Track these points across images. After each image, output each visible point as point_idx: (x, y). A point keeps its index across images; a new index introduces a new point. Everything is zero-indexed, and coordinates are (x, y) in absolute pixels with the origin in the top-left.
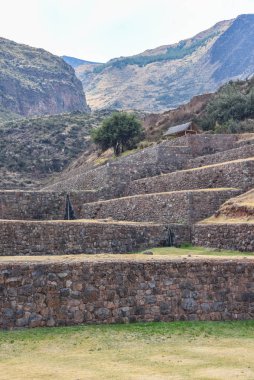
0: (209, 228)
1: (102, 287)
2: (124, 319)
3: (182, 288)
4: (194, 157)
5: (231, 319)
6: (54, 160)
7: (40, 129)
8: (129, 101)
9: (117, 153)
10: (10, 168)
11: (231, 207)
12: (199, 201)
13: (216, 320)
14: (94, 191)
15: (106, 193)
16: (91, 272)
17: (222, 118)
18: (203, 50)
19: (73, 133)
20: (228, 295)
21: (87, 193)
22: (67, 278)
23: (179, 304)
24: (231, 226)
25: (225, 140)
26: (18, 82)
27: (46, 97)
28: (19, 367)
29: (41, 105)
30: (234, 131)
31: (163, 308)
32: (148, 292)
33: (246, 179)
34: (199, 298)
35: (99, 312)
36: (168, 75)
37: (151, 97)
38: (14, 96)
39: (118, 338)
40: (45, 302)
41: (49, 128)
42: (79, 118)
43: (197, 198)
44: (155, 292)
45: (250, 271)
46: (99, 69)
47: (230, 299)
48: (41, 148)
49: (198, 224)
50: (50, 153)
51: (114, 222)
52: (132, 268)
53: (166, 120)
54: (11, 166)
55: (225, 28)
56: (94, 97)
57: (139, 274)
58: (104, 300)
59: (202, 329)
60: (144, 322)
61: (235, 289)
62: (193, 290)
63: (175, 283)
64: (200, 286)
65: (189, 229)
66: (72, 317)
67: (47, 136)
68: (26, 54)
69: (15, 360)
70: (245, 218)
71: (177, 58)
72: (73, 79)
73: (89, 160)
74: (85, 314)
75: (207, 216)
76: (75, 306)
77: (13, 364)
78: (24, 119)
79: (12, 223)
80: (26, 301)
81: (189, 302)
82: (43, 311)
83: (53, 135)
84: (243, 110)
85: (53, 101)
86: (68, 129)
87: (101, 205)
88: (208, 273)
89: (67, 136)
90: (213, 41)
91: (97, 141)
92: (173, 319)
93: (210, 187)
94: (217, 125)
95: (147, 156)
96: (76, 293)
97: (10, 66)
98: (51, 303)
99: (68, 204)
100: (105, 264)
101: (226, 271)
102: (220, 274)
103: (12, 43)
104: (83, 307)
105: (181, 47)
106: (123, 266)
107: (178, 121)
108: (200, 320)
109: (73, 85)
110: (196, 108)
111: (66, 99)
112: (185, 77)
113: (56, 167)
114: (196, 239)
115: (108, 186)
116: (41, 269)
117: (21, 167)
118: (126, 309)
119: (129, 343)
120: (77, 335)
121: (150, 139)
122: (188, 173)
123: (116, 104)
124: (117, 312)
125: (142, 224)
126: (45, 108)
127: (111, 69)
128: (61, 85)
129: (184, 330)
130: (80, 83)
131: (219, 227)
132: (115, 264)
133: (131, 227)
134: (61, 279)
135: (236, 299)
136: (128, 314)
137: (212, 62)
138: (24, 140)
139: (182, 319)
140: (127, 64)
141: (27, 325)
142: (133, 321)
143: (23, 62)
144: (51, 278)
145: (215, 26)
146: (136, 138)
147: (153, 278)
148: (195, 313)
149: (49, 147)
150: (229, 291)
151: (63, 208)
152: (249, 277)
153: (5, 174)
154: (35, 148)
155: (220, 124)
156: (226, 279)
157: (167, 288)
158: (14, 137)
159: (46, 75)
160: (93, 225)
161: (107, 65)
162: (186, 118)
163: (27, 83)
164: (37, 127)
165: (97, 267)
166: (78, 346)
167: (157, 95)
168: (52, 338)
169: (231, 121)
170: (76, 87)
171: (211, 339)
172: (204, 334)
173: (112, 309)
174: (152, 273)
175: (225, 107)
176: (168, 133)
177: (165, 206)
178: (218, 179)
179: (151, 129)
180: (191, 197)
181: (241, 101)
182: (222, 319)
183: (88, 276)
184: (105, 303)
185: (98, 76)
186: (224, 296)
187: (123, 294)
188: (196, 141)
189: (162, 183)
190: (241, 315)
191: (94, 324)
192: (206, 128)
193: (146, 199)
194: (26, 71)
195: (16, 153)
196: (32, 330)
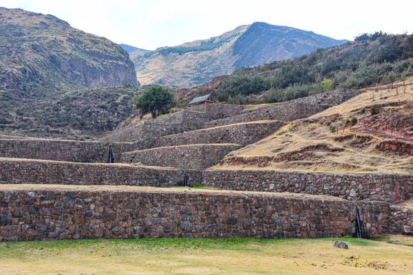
0: (214, 173)
1: (119, 210)
2: (135, 235)
3: (182, 213)
4: (210, 120)
5: (217, 236)
6: (109, 122)
7: (99, 97)
8: (171, 80)
9: (154, 116)
10: (74, 126)
11: (231, 157)
12: (209, 152)
13: (206, 237)
14: (131, 143)
15: (141, 146)
16: (111, 199)
17: (233, 92)
18: (228, 45)
19: (124, 102)
20: (217, 219)
21: (126, 144)
22: (91, 203)
23: (178, 225)
24: (231, 171)
25: (234, 109)
26: (85, 61)
27: (106, 74)
28: (41, 266)
29: (102, 79)
30: (241, 103)
31: (166, 228)
32: (155, 215)
33: (245, 137)
34: (194, 221)
35: (115, 229)
36: (201, 62)
37: (187, 77)
38: (80, 72)
39: (127, 248)
40: (72, 220)
41: (106, 97)
42: (130, 90)
43: (207, 150)
44: (160, 215)
45: (234, 201)
46: (148, 55)
47: (218, 222)
48: (98, 112)
49: (207, 170)
50: (105, 116)
51: (143, 166)
52: (144, 197)
53: (193, 93)
54: (74, 125)
55: (244, 31)
56: (144, 76)
57: (149, 201)
58: (120, 220)
59: (193, 243)
60: (150, 237)
61: (223, 214)
62: (191, 214)
63: (177, 209)
64: (195, 212)
65: (200, 173)
66: (94, 232)
67: (104, 103)
68: (92, 41)
69: (41, 261)
70: (242, 166)
71: (208, 49)
72: (128, 61)
73: (134, 121)
74: (104, 231)
75: (214, 164)
76: (96, 224)
77: (37, 264)
78: (87, 89)
79: (61, 164)
80: (57, 219)
81: (187, 224)
82: (71, 227)
83: (108, 102)
84: (248, 88)
85: (111, 76)
86: (121, 98)
87: (135, 154)
88: (203, 203)
89: (120, 104)
90: (235, 39)
91: (139, 106)
92: (173, 236)
93: (219, 142)
94: (230, 97)
95: (175, 118)
96: (98, 214)
97: (79, 49)
98: (77, 220)
99: (110, 152)
100: (123, 193)
101: (216, 201)
102: (211, 203)
103: (82, 32)
104: (102, 225)
105: (211, 42)
106: (136, 195)
107: (201, 94)
108: (194, 237)
109: (127, 66)
110: (215, 86)
111: (122, 76)
112: (214, 64)
113: (110, 127)
114: (205, 181)
115: (142, 140)
116: (70, 195)
117: (82, 126)
118: (137, 228)
119: (135, 252)
120: (96, 245)
121: (179, 107)
122: (203, 131)
123: (160, 82)
124: (130, 229)
125: (164, 169)
126: (104, 82)
127: (158, 55)
128: (118, 65)
129: (179, 243)
130: (132, 64)
131: (222, 172)
132: (130, 193)
133: (156, 171)
134: (87, 203)
135: (222, 222)
136: (138, 231)
137: (234, 54)
138: (86, 106)
139: (180, 236)
140: (169, 52)
141: (57, 237)
142: (142, 237)
143: (89, 46)
144: (78, 202)
145: (237, 29)
146: (169, 105)
147: (159, 204)
148: (190, 232)
149: (105, 112)
150: (217, 216)
151: (106, 155)
152: (233, 206)
153: (69, 131)
154: (94, 112)
155: (232, 97)
156: (216, 207)
157: (170, 213)
158: (79, 103)
159: (107, 57)
160: (125, 168)
161: (156, 52)
162: (207, 92)
163: (92, 62)
164: (97, 96)
165: (115, 195)
166: (94, 253)
167: (192, 76)
168: (74, 247)
169: (239, 95)
170: (130, 67)
171: (199, 250)
172: (194, 246)
173: (125, 228)
174: (159, 201)
175: (236, 85)
176: (192, 102)
177: (183, 156)
178: (225, 137)
179: (181, 99)
180: (203, 149)
181: (248, 81)
182: (211, 237)
183: (107, 202)
184: (121, 222)
185: (148, 60)
186: (214, 220)
187: (135, 216)
188: (212, 108)
189: (183, 138)
190: (225, 234)
191: (112, 238)
192: (221, 100)
193: (169, 150)
194: (91, 54)
195: (79, 115)
196: (60, 241)
